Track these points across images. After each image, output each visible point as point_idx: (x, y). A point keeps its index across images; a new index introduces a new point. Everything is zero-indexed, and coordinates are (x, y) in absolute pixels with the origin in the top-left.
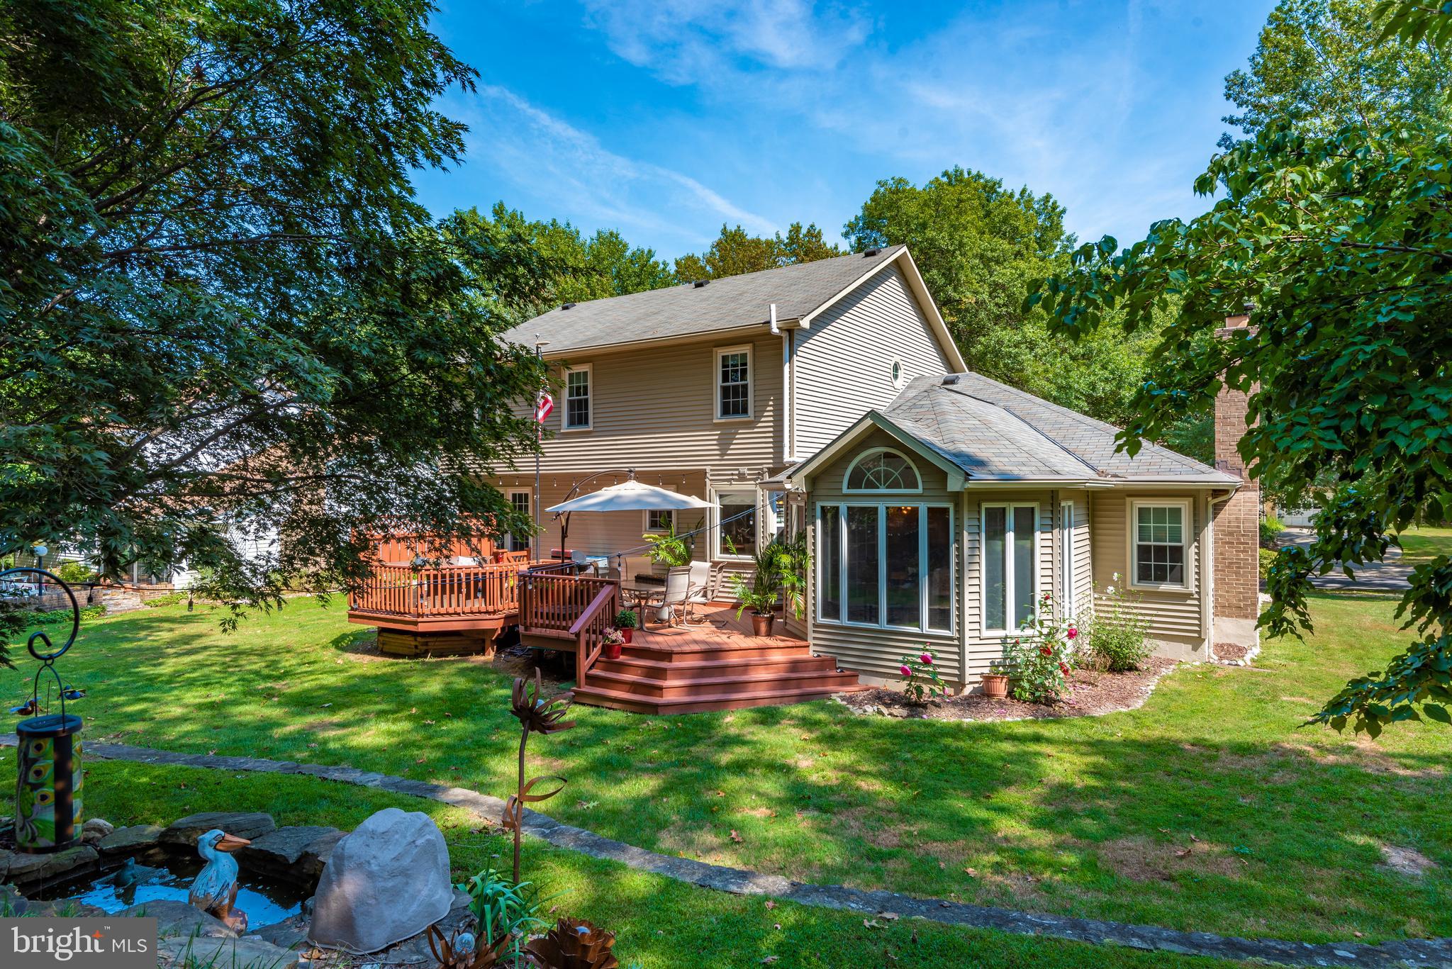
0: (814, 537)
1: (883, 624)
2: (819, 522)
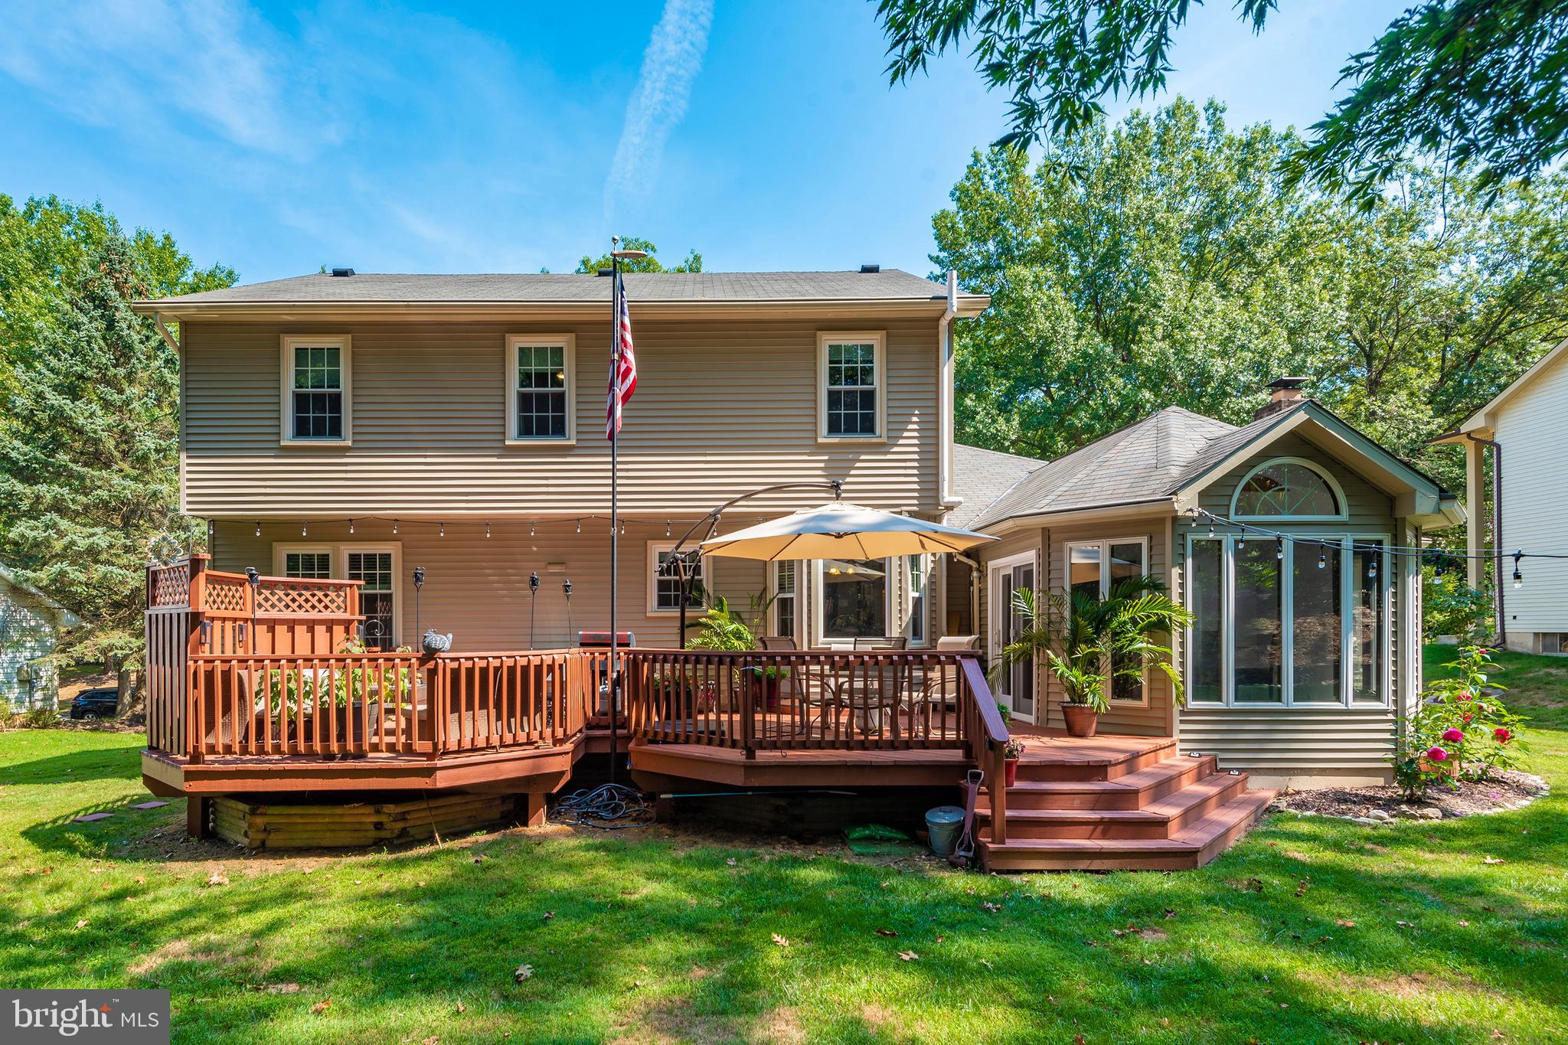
0: (1182, 585)
1: (1289, 702)
2: (1189, 562)
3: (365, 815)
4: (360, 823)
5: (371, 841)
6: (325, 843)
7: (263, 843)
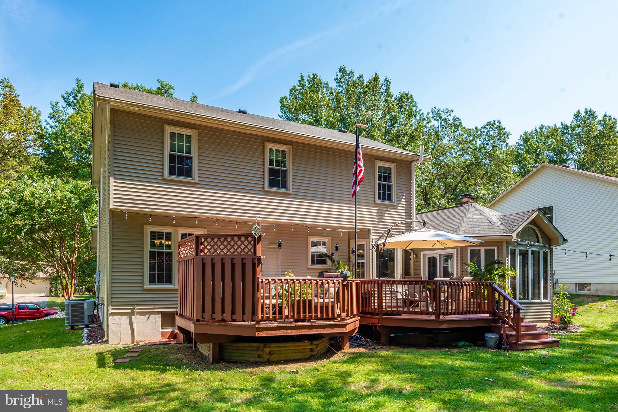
0: (508, 263)
1: (530, 300)
2: (509, 255)
3: (306, 345)
4: (305, 349)
5: (308, 356)
6: (292, 358)
7: (269, 359)
